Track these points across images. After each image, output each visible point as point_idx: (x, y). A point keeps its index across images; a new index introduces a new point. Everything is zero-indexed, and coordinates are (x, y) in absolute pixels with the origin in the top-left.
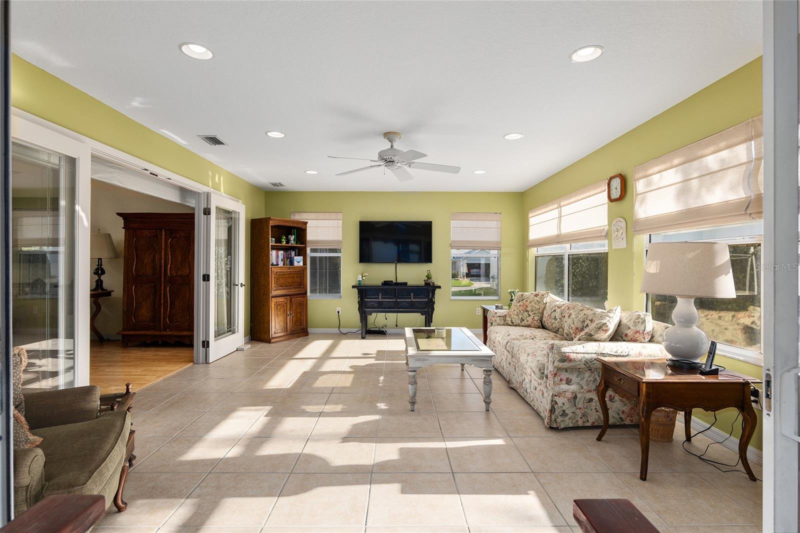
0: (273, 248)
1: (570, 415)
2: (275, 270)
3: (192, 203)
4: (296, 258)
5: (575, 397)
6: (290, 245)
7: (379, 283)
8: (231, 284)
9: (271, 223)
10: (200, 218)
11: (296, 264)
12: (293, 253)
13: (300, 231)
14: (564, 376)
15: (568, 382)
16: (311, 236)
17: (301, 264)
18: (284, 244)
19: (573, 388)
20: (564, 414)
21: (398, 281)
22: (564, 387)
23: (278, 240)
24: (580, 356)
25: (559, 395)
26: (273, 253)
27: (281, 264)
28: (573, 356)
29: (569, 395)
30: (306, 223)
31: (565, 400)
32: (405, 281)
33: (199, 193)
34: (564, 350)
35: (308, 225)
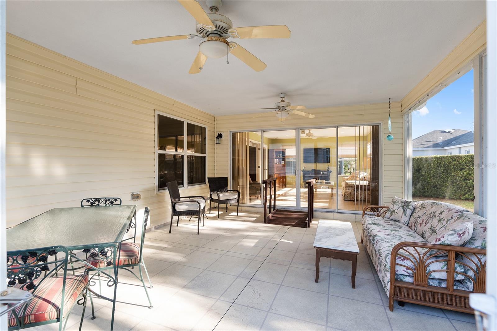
0: (275, 158)
1: (349, 197)
2: (276, 165)
3: (255, 146)
4: (282, 161)
5: (351, 193)
6: (280, 157)
7: (310, 170)
8: (264, 169)
9: (275, 150)
10: (257, 150)
11: (282, 163)
12: (281, 160)
13: (284, 153)
14: (348, 188)
15: (349, 190)
16: (287, 154)
17: (284, 163)
18: (278, 157)
19: (350, 191)
20: (347, 197)
21: (318, 169)
22: (348, 191)
23: (277, 156)
24: (350, 183)
25: (346, 192)
26: (275, 160)
27: (277, 163)
28: (349, 183)
29: (349, 193)
30: (285, 150)
31: (348, 194)
32: (320, 169)
33: (257, 144)
34: (346, 182)
35: (286, 150)
